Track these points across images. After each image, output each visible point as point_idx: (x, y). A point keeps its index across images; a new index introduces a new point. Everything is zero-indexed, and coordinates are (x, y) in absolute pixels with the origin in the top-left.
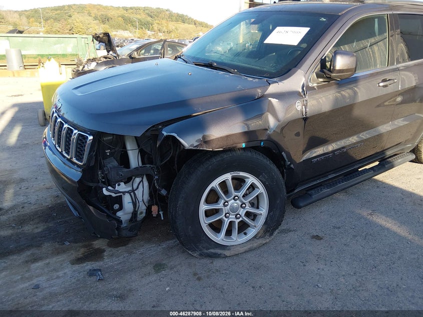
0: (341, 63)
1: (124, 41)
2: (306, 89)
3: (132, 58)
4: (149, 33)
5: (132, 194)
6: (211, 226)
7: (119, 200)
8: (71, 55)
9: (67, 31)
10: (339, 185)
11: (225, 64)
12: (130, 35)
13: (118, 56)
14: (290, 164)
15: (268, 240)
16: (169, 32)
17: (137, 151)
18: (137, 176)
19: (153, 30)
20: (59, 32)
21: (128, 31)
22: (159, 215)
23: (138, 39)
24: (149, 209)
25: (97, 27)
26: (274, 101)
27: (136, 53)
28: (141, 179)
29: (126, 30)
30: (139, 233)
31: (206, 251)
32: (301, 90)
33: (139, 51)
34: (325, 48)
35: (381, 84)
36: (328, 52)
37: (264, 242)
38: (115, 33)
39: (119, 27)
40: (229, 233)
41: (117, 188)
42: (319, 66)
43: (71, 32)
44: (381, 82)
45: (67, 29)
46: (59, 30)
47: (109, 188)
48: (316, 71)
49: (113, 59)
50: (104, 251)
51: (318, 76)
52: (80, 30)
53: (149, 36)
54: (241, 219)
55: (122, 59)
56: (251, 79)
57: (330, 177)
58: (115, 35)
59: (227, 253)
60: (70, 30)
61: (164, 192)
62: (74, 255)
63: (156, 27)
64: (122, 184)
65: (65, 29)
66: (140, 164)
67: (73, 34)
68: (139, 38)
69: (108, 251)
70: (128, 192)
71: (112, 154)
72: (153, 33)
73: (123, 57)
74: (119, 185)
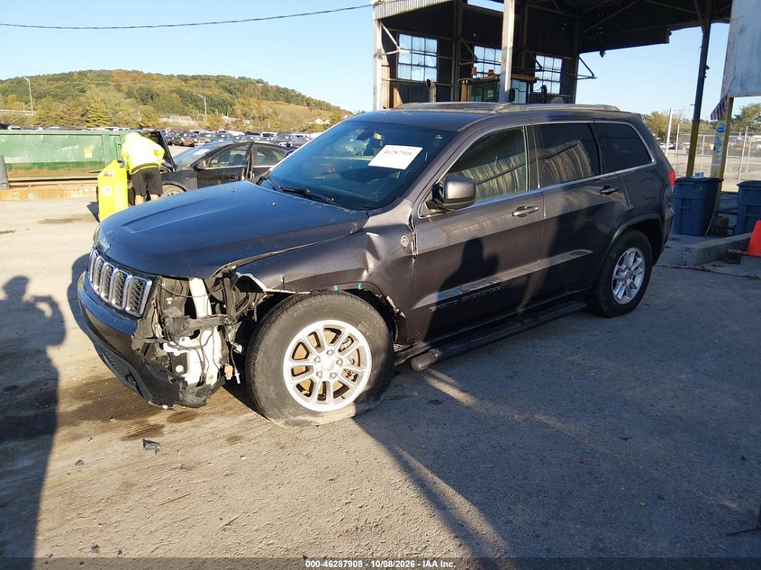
0: (453, 190)
1: (182, 135)
2: (415, 221)
3: (199, 170)
4: (226, 119)
5: (200, 350)
6: (299, 387)
7: (183, 360)
8: (90, 162)
9: (77, 117)
10: (473, 341)
11: (321, 191)
12: (193, 123)
13: (175, 166)
14: (400, 312)
15: (373, 406)
16: (263, 118)
17: (207, 297)
18: (206, 327)
19: (233, 114)
20: (62, 118)
21: (189, 117)
22: (234, 377)
23: (207, 132)
24: (222, 372)
25: (131, 110)
26: (374, 236)
27: (204, 162)
28: (210, 332)
29: (186, 114)
30: (208, 401)
31: (292, 418)
32: (407, 223)
33: (210, 159)
34: (437, 173)
35: (516, 214)
36: (440, 178)
37: (367, 408)
38: (165, 120)
39: (171, 109)
40: (322, 397)
41: (181, 343)
42: (431, 194)
43: (84, 118)
44: (517, 211)
45: (77, 114)
46: (62, 114)
47: (172, 343)
48: (427, 200)
49: (166, 171)
50: (163, 426)
51: (430, 206)
52: (101, 114)
53: (227, 125)
54: (337, 379)
55: (181, 172)
56: (348, 211)
57: (461, 331)
58: (165, 123)
59: (320, 421)
60: (82, 116)
61: (239, 349)
62: (124, 433)
63: (238, 109)
64: (187, 339)
65: (74, 114)
66: (210, 313)
67: (88, 122)
68: (208, 128)
69: (168, 428)
70: (195, 348)
71: (173, 303)
72: (234, 119)
73: (184, 168)
74: (183, 340)
